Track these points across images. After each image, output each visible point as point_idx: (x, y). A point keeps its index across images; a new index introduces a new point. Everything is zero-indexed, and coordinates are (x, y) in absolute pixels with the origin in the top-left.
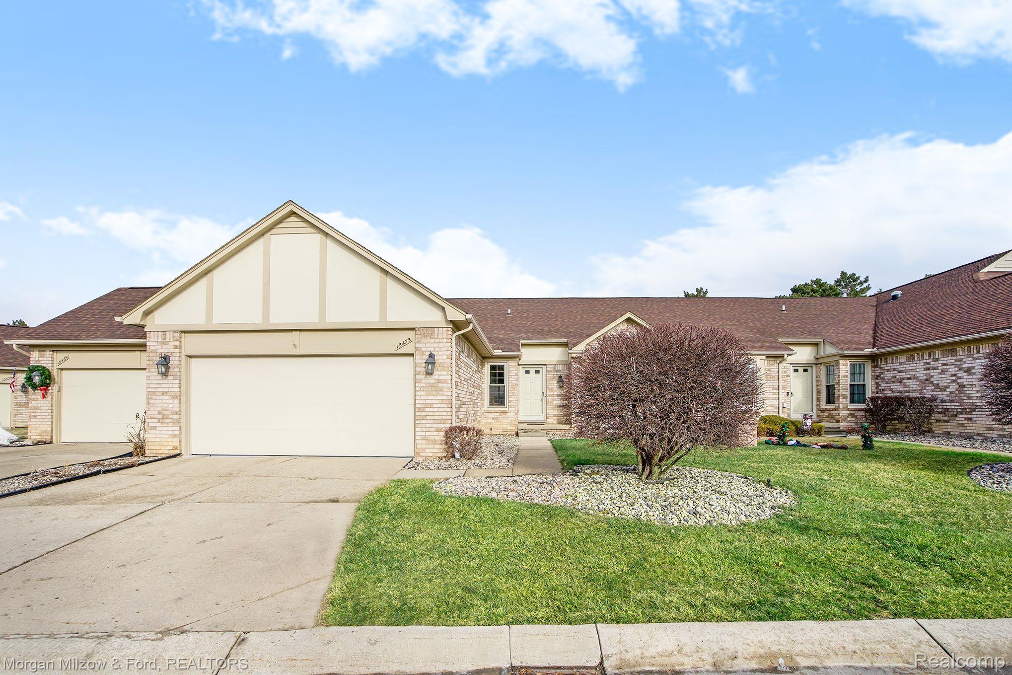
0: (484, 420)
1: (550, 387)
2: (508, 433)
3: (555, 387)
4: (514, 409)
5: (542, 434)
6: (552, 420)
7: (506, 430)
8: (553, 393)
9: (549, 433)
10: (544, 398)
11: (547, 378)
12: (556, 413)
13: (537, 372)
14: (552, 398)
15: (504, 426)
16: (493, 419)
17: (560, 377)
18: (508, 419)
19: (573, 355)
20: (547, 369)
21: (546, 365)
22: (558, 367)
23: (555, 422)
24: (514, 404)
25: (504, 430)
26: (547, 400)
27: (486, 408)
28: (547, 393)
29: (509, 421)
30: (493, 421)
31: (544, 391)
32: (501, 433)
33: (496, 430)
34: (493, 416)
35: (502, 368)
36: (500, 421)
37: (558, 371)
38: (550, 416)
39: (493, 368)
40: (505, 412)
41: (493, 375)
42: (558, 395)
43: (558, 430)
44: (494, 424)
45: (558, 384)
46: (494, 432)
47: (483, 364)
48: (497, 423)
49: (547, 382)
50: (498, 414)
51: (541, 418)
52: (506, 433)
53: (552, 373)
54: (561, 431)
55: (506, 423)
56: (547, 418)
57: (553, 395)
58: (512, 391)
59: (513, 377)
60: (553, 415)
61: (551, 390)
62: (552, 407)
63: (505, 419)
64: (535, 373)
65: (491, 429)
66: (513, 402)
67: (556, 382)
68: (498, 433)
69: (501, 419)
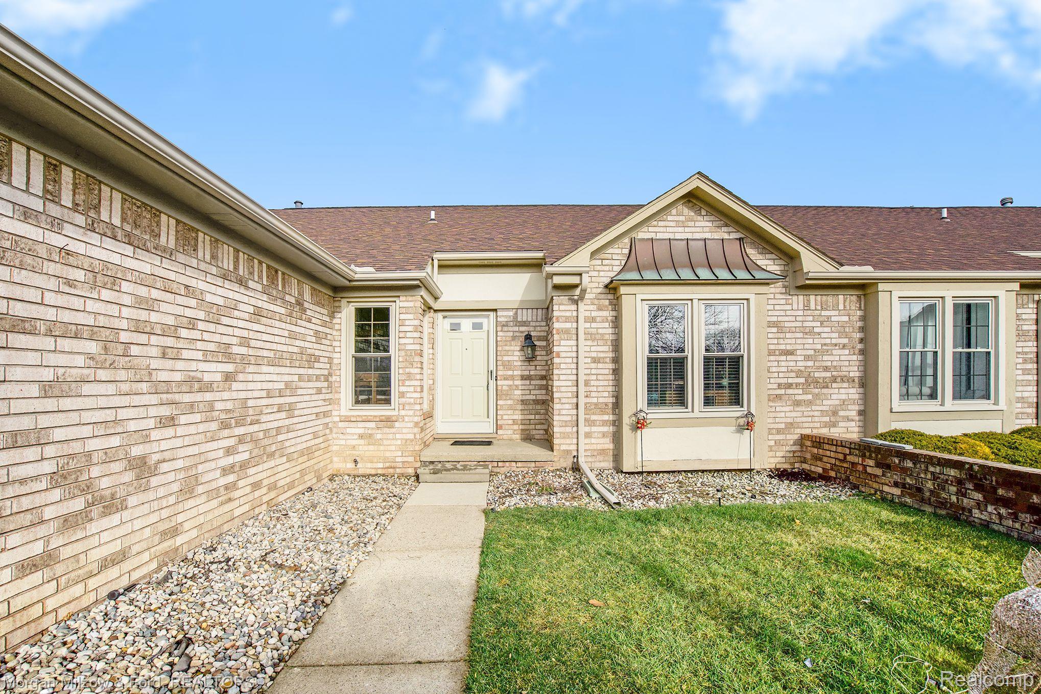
0: (338, 439)
1: (506, 358)
2: (398, 471)
3: (516, 358)
4: (411, 413)
5: (477, 478)
6: (510, 432)
7: (393, 465)
8: (510, 373)
9: (498, 470)
10: (492, 383)
11: (499, 339)
12: (518, 416)
13: (477, 327)
14: (510, 383)
15: (388, 454)
16: (361, 436)
17: (528, 337)
18: (398, 436)
19: (557, 280)
20: (499, 319)
21: (495, 310)
22: (524, 316)
23: (518, 436)
24: (412, 400)
25: (387, 465)
26: (499, 388)
27: (344, 412)
28: (500, 373)
29: (399, 442)
30: (362, 442)
31: (492, 367)
32: (380, 472)
33: (369, 465)
34: (361, 431)
35: (383, 314)
36: (378, 443)
37: (524, 323)
38: (506, 422)
39: (363, 314)
40: (389, 421)
41: (362, 331)
42: (523, 378)
43: (519, 464)
44: (364, 449)
45: (522, 353)
46: (363, 468)
47: (337, 304)
48: (371, 448)
49: (499, 348)
50: (373, 425)
51: (484, 428)
52: (391, 471)
53: (510, 329)
54: (529, 465)
55: (393, 448)
56: (498, 427)
57: (512, 378)
58: (407, 370)
59: (409, 335)
60: (510, 422)
61: (508, 366)
62: (509, 402)
63: (391, 436)
64: (473, 328)
65: (355, 461)
66: (408, 395)
67: (518, 348)
68: (373, 472)
69: (379, 436)
